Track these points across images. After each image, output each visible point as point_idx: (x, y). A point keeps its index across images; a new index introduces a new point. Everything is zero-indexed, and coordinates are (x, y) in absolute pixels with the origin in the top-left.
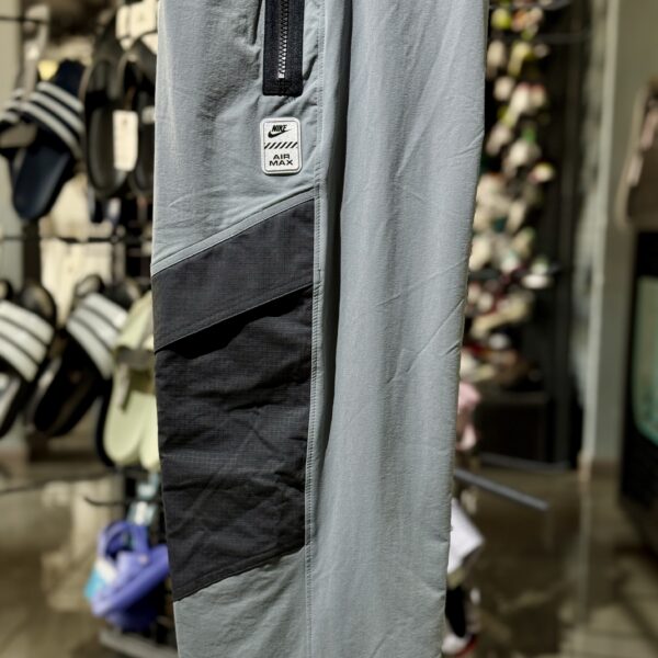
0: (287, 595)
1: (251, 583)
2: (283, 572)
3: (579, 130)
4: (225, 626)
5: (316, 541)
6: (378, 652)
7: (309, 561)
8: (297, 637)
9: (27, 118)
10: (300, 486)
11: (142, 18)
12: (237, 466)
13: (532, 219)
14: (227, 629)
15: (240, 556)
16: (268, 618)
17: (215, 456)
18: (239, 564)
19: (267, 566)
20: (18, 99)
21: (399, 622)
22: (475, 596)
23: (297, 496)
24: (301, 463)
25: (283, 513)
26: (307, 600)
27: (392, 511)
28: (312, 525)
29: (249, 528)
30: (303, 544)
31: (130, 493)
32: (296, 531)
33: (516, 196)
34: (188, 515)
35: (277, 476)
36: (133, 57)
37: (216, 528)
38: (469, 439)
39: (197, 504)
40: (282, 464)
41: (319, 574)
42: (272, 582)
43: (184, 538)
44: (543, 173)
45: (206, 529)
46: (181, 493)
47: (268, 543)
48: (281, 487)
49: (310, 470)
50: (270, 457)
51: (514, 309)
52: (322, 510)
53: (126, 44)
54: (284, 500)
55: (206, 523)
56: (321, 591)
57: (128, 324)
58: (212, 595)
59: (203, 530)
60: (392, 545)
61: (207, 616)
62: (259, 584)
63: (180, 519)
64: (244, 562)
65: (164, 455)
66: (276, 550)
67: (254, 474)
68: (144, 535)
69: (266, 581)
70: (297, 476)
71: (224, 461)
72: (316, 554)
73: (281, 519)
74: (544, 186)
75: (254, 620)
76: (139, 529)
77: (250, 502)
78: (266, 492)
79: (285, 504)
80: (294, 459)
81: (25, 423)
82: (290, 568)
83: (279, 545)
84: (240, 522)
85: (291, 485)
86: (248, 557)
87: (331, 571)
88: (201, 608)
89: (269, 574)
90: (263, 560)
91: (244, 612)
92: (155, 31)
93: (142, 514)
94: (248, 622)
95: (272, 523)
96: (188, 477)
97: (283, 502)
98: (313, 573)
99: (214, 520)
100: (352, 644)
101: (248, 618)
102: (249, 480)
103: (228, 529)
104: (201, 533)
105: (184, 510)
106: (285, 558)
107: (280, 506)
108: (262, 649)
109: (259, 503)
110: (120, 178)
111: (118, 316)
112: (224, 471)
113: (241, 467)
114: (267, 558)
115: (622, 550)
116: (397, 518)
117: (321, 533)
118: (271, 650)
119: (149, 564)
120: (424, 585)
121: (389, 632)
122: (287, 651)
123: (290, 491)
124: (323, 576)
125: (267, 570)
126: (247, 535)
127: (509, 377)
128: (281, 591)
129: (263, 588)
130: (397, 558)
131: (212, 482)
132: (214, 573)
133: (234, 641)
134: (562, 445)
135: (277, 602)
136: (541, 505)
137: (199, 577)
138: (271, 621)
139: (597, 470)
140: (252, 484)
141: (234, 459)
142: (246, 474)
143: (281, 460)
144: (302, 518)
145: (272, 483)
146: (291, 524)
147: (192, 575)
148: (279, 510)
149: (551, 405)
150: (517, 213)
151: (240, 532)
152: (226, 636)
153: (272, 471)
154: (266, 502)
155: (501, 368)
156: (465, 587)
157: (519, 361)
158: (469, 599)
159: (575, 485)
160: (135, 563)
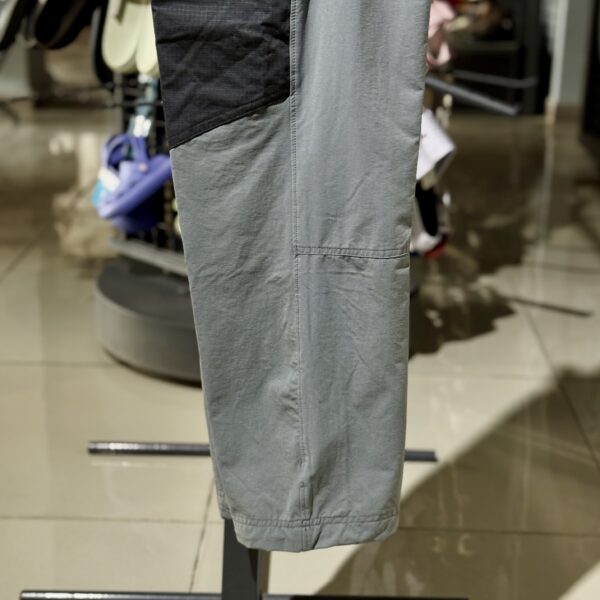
0: (274, 143)
1: (242, 131)
2: (270, 121)
4: (217, 172)
5: (300, 91)
6: (358, 192)
7: (294, 111)
8: (283, 182)
10: (285, 38)
12: (225, 18)
14: (219, 175)
15: (229, 106)
16: (256, 165)
17: (204, 9)
18: (229, 113)
19: (255, 115)
21: (376, 164)
22: (446, 199)
23: (282, 47)
24: (286, 15)
25: (270, 64)
26: (292, 147)
27: (371, 60)
28: (296, 76)
29: (237, 78)
30: (288, 95)
32: (281, 82)
34: (180, 67)
35: (263, 28)
37: (207, 79)
38: (444, 56)
39: (189, 56)
40: (268, 15)
41: (303, 122)
42: (260, 131)
43: (178, 89)
45: (198, 80)
46: (173, 45)
47: (255, 93)
48: (267, 38)
49: (294, 23)
50: (257, 9)
52: (305, 62)
54: (270, 51)
55: (199, 75)
56: (304, 138)
58: (205, 143)
59: (194, 81)
60: (370, 93)
61: (201, 163)
62: (248, 132)
63: (173, 71)
64: (234, 111)
65: (156, 8)
66: (263, 100)
67: (242, 26)
68: (143, 146)
69: (253, 130)
70: (282, 27)
71: (214, 13)
72: (299, 105)
73: (268, 69)
75: (243, 167)
77: (238, 53)
78: (253, 44)
79: (270, 55)
80: (278, 10)
81: (27, 38)
82: (277, 117)
83: (266, 95)
84: (229, 73)
85: (277, 37)
86: (237, 106)
87: (314, 119)
88: (195, 155)
89: (257, 123)
90: (250, 109)
91: (235, 159)
93: (140, 127)
94: (238, 168)
95: (259, 74)
96: (179, 30)
97: (269, 52)
98: (297, 122)
99: (205, 71)
100: (334, 186)
101: (238, 164)
102: (237, 32)
103: (217, 80)
104: (193, 84)
105: (177, 62)
106: (272, 107)
107: (266, 57)
108: (251, 194)
109: (247, 54)
112: (212, 23)
113: (230, 18)
114: (256, 107)
116: (376, 66)
117: (305, 85)
118: (259, 194)
119: (147, 173)
120: (400, 131)
121: (367, 174)
122: (275, 195)
123: (276, 43)
124: (306, 124)
125: (256, 119)
126: (235, 85)
127: (483, 26)
128: (268, 140)
129: (251, 136)
130: (375, 105)
131: (202, 34)
132: (206, 122)
133: (226, 186)
135: (266, 149)
137: (192, 126)
138: (259, 167)
139: (562, 113)
140: (240, 36)
141: (222, 11)
142: (234, 26)
143: (267, 12)
144: (287, 68)
145: (259, 35)
146: (277, 74)
147: (187, 124)
148: (266, 61)
149: (522, 52)
151: (230, 82)
152: (218, 181)
153: (259, 22)
154: (254, 53)
155: (475, 18)
156: (437, 191)
157: (492, 10)
158: (441, 202)
159: (541, 128)
160: (136, 171)
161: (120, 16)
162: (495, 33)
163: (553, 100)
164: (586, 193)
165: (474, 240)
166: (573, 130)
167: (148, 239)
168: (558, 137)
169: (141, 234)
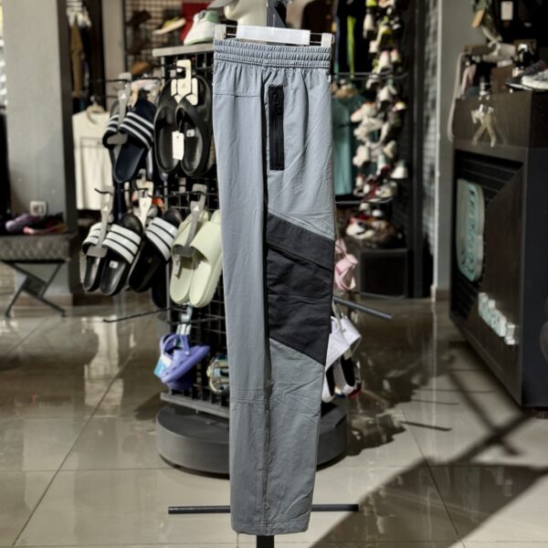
3: (422, 76)
9: (123, 131)
11: (184, 86)
13: (394, 134)
20: (116, 119)
31: (176, 319)
33: (385, 119)
36: (181, 106)
38: (353, 285)
44: (400, 106)
51: (385, 192)
53: (178, 99)
57: (178, 235)
68: (186, 340)
74: (400, 113)
76: (183, 337)
92: (191, 93)
93: (184, 330)
110: (175, 163)
111: (172, 229)
115: (453, 344)
119: (189, 355)
127: (382, 237)
134: (418, 282)
136: (389, 317)
149: (411, 254)
150: (385, 129)
155: (378, 231)
156: (353, 360)
157: (387, 227)
158: (356, 366)
159: (429, 305)
160: (182, 355)
161: (179, 276)
162: (391, 242)
163: (434, 287)
164: (454, 352)
165: (386, 385)
166: (446, 306)
167: (186, 394)
168: (438, 312)
169: (182, 391)
